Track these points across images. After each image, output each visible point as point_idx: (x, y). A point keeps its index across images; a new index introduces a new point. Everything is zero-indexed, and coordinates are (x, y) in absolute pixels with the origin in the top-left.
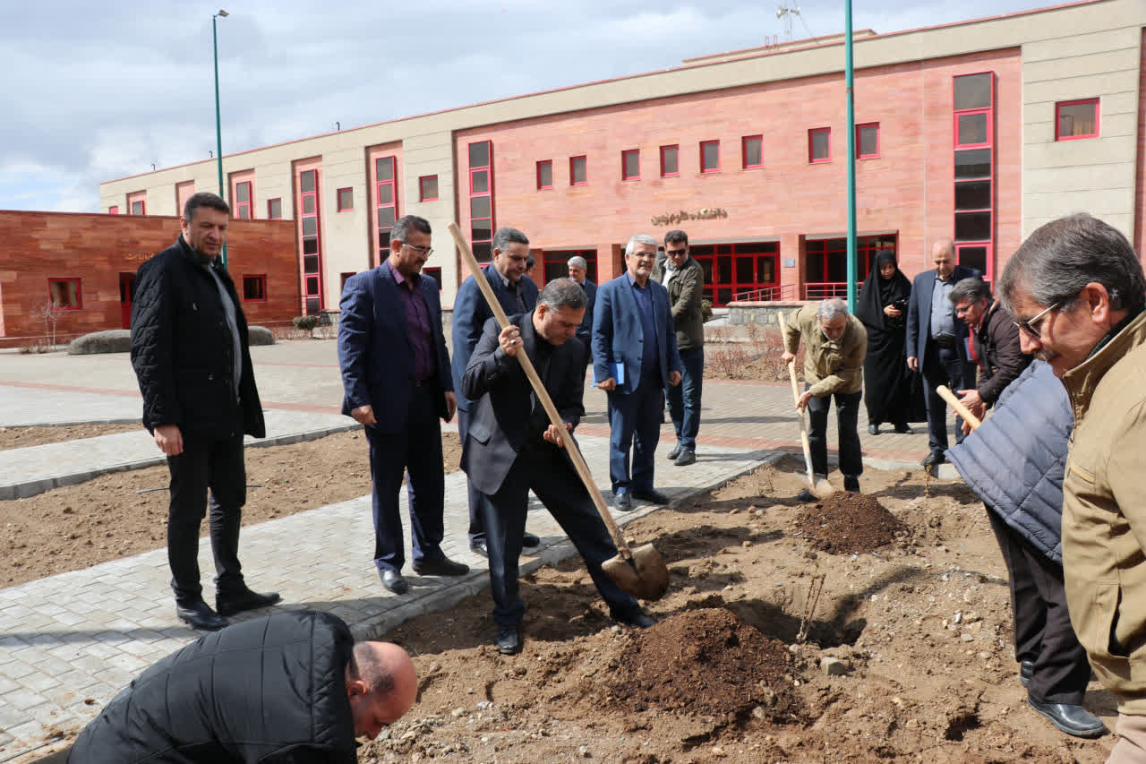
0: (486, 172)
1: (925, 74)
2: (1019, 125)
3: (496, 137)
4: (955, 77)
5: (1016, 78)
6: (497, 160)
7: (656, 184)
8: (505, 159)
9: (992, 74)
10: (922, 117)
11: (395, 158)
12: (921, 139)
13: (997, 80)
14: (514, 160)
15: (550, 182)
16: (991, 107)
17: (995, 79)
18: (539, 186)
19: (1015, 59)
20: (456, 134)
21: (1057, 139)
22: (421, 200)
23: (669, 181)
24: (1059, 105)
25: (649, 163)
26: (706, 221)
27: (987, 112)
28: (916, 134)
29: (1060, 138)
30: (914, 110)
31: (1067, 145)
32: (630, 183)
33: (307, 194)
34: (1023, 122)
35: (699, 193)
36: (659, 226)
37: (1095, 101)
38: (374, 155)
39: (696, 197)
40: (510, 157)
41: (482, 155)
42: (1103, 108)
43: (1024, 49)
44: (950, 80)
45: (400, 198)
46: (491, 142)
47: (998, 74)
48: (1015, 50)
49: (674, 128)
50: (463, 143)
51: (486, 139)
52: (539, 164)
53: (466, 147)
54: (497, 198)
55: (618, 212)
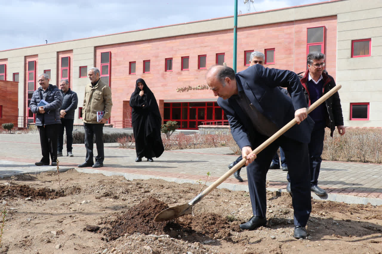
0: (108, 65)
1: (295, 27)
2: (335, 51)
3: (113, 50)
4: (308, 28)
5: (335, 29)
6: (113, 60)
7: (179, 74)
8: (117, 61)
9: (324, 27)
10: (293, 46)
11: (70, 57)
12: (293, 56)
13: (327, 30)
14: (120, 61)
15: (134, 71)
16: (323, 42)
17: (325, 30)
18: (130, 73)
19: (334, 21)
20: (96, 48)
21: (352, 57)
22: (80, 77)
23: (185, 72)
24: (353, 41)
25: (177, 64)
26: (199, 90)
27: (322, 44)
28: (290, 54)
29: (354, 56)
30: (290, 43)
31: (356, 59)
32: (168, 73)
33: (31, 71)
34: (337, 48)
35: (197, 78)
36: (179, 92)
37: (369, 40)
38: (61, 56)
39: (196, 79)
40: (118, 59)
41: (107, 58)
42: (373, 43)
43: (338, 16)
44: (306, 30)
45: (71, 75)
46: (110, 52)
47: (327, 27)
48: (334, 17)
49: (188, 49)
50: (99, 52)
51: (109, 51)
52: (130, 63)
53: (100, 54)
54: (112, 77)
55: (163, 86)
